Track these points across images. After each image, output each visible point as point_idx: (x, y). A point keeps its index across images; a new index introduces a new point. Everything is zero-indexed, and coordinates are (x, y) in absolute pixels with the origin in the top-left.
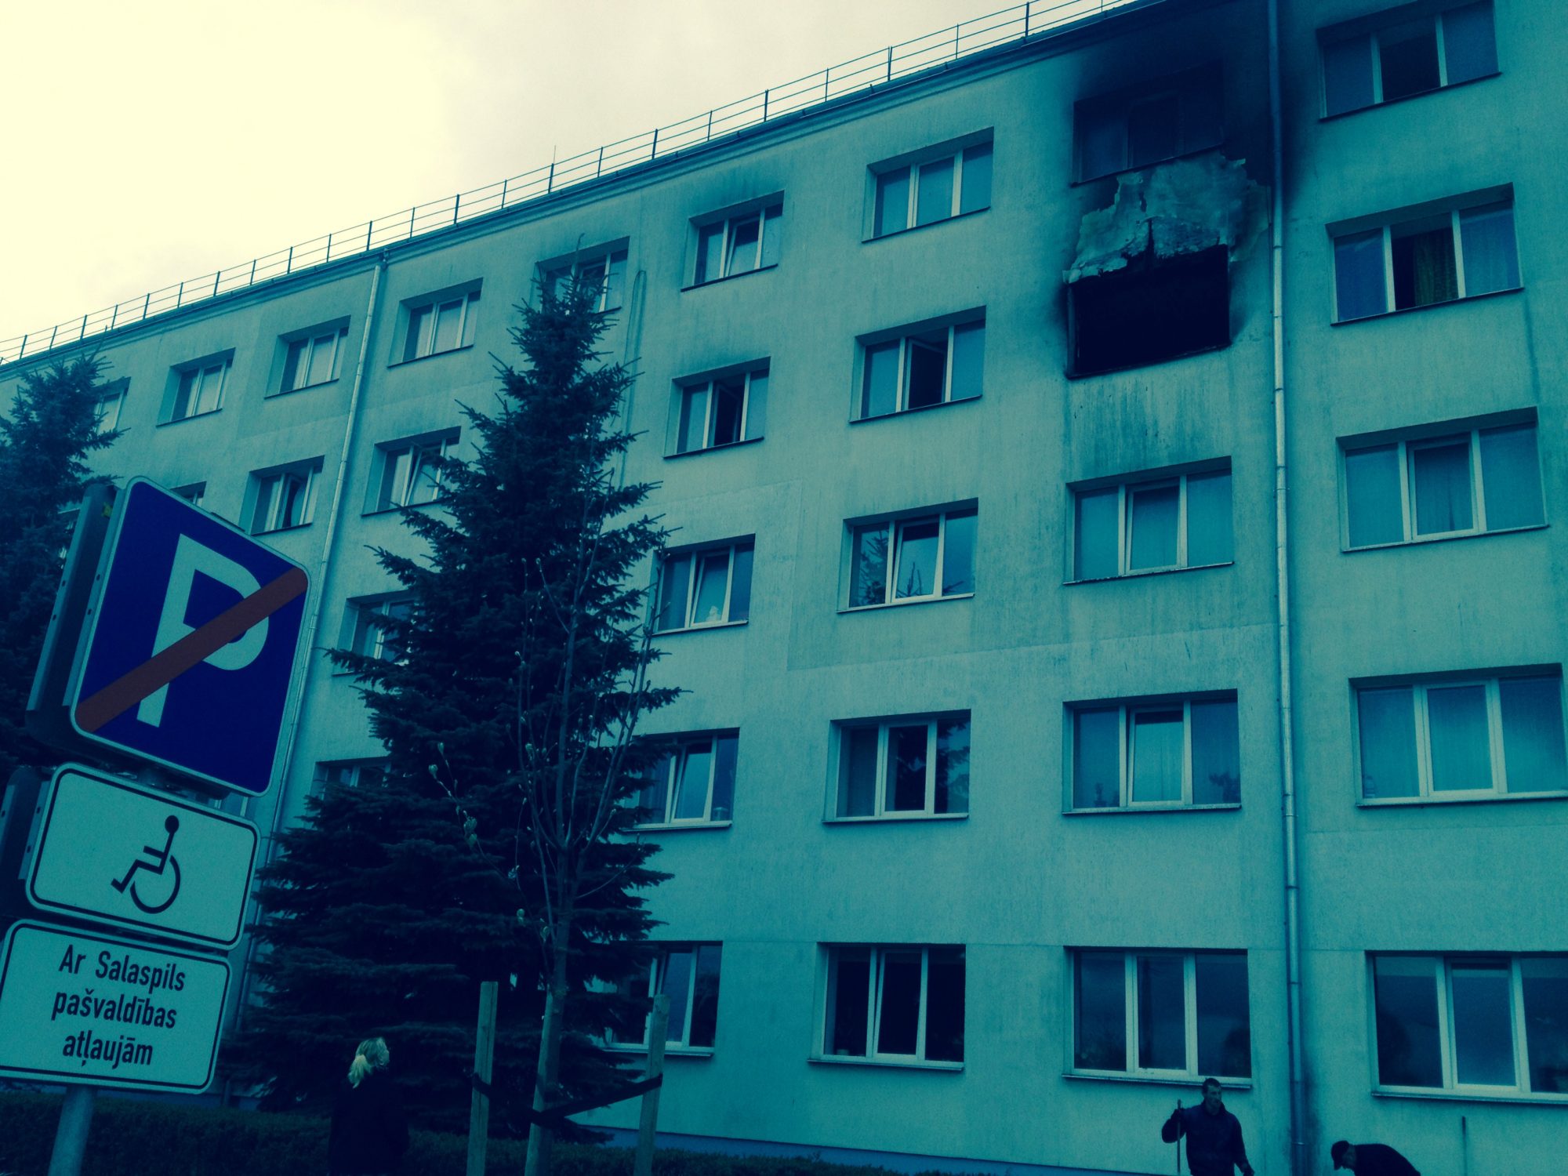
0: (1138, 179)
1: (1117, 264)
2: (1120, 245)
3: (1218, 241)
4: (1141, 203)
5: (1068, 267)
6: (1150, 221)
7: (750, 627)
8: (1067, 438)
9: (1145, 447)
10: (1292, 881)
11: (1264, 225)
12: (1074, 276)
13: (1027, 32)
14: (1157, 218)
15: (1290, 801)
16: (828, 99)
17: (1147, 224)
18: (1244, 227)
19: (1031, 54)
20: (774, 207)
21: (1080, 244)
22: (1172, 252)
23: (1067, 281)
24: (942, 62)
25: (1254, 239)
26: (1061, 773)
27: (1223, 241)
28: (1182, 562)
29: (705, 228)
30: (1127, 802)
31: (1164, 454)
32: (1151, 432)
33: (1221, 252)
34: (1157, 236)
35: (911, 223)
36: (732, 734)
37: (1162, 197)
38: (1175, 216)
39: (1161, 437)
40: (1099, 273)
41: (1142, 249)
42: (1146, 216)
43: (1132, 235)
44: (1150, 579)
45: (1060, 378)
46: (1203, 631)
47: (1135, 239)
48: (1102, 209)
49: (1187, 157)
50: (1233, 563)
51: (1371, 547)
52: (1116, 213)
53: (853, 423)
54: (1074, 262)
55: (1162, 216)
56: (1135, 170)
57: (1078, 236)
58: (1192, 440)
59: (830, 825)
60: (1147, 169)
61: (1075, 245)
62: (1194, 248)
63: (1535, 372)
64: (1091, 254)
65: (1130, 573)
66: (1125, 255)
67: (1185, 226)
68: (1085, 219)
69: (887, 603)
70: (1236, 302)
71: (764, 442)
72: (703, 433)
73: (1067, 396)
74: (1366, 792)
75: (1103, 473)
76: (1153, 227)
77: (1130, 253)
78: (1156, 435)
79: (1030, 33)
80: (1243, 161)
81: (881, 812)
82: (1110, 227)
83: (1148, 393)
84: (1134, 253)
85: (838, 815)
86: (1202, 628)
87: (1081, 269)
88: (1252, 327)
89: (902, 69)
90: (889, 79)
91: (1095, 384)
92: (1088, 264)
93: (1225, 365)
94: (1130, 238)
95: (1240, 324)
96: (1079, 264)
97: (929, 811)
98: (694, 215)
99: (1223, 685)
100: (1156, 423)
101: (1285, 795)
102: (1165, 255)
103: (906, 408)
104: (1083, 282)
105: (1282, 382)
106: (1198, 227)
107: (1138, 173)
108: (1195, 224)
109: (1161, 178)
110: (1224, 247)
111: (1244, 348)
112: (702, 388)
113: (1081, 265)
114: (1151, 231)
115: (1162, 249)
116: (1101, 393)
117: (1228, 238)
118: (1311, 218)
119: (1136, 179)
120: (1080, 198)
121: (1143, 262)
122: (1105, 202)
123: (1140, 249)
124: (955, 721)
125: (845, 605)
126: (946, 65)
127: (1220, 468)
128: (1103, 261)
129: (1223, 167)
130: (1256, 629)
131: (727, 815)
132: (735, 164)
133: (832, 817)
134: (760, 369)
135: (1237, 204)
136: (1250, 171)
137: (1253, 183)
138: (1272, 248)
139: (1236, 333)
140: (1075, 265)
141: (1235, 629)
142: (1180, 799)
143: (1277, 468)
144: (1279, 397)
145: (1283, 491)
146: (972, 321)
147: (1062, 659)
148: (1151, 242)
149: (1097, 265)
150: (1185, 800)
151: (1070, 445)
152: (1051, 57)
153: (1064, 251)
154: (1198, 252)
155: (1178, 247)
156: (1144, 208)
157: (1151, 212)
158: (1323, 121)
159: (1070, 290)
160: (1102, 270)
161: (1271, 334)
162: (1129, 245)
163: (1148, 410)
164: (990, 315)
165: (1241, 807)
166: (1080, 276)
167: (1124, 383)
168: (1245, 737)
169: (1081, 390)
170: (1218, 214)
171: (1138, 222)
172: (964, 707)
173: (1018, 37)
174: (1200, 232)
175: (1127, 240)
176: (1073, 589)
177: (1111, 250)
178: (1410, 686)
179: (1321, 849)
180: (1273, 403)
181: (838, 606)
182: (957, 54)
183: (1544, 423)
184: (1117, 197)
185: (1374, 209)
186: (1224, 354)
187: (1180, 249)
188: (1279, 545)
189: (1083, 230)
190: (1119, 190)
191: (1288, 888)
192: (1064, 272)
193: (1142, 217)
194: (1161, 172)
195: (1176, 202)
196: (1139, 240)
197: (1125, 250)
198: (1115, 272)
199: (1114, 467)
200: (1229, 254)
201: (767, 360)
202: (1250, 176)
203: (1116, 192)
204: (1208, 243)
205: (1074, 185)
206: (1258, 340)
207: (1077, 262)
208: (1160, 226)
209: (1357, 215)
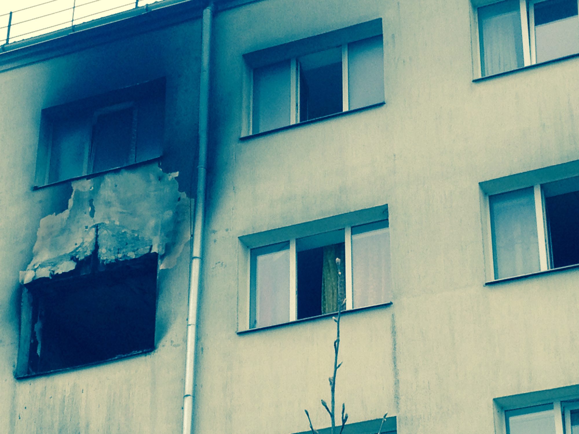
0: (89, 186)
1: (67, 266)
2: (70, 249)
3: (151, 249)
4: (90, 209)
5: (25, 268)
6: (97, 227)
12: (28, 277)
14: (103, 225)
17: (94, 229)
21: (37, 246)
22: (113, 258)
23: (23, 282)
25: (179, 248)
27: (155, 250)
33: (152, 260)
34: (101, 242)
37: (108, 204)
38: (117, 223)
40: (51, 275)
41: (88, 253)
42: (94, 221)
43: (81, 240)
45: (9, 377)
47: (83, 243)
48: (57, 214)
49: (132, 168)
52: (69, 218)
54: (29, 263)
55: (107, 222)
56: (88, 177)
57: (34, 238)
60: (98, 176)
61: (32, 247)
62: (132, 255)
63: (397, 383)
64: (44, 256)
66: (73, 258)
67: (125, 232)
68: (43, 221)
73: (14, 397)
76: (99, 232)
77: (78, 256)
80: (177, 174)
82: (63, 231)
83: (84, 395)
84: (82, 258)
87: (35, 270)
88: (173, 334)
92: (42, 266)
93: (149, 369)
94: (79, 242)
95: (164, 330)
96: (34, 265)
102: (107, 260)
104: (37, 283)
105: (191, 387)
106: (136, 235)
107: (89, 180)
108: (133, 231)
109: (109, 187)
110: (156, 255)
111: (165, 352)
113: (36, 267)
114: (97, 236)
115: (105, 254)
116: (43, 394)
117: (158, 247)
118: (227, 230)
119: (87, 185)
120: (40, 202)
121: (88, 265)
122: (60, 206)
123: (86, 254)
128: (55, 263)
129: (160, 179)
135: (168, 215)
136: (182, 183)
137: (184, 195)
138: (192, 259)
139: (160, 339)
140: (30, 266)
144: (188, 403)
148: (97, 246)
149: (49, 267)
152: (26, 65)
153: (22, 252)
154: (134, 259)
155: (118, 253)
156: (92, 214)
157: (98, 219)
158: (244, 139)
159: (26, 290)
160: (53, 272)
161: (185, 341)
162: (77, 248)
166: (35, 277)
170: (152, 223)
171: (87, 227)
174: (137, 239)
175: (76, 244)
177: (62, 254)
180: (183, 408)
184: (71, 202)
185: (279, 223)
186: (150, 358)
187: (120, 256)
189: (41, 233)
190: (72, 196)
192: (21, 272)
193: (90, 222)
194: (109, 180)
195: (120, 210)
196: (86, 244)
197: (74, 254)
198: (65, 274)
200: (159, 261)
202: (181, 189)
203: (70, 197)
204: (143, 251)
205: (35, 189)
206: (175, 346)
207: (32, 264)
208: (105, 232)
209: (265, 229)
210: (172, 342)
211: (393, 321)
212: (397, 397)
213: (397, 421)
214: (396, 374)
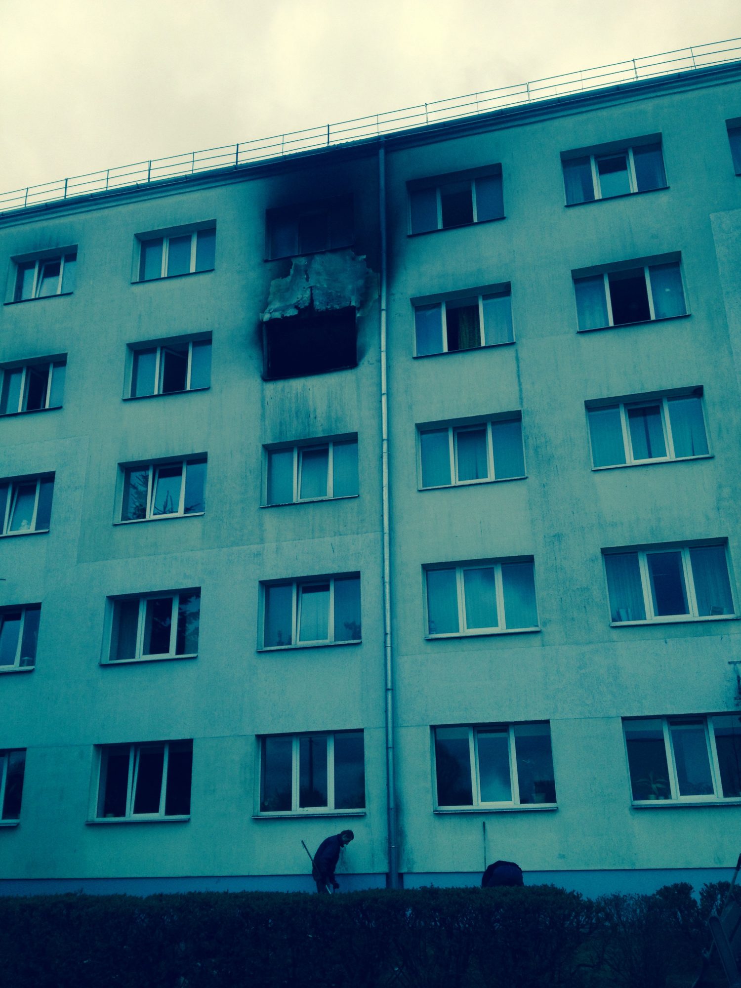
0: (304, 262)
1: (292, 312)
2: (294, 301)
3: (350, 303)
4: (306, 276)
5: (263, 311)
6: (311, 288)
7: (50, 535)
8: (263, 417)
9: (309, 425)
10: (389, 686)
11: (376, 296)
12: (266, 317)
13: (237, 162)
14: (315, 287)
15: (389, 637)
16: (108, 189)
17: (309, 290)
18: (365, 295)
19: (241, 176)
20: (71, 255)
21: (270, 299)
22: (325, 308)
23: (262, 320)
24: (183, 174)
25: (371, 304)
26: (256, 625)
27: (353, 304)
28: (330, 494)
29: (22, 264)
30: (296, 642)
31: (320, 429)
32: (312, 416)
33: (351, 310)
34: (315, 297)
35: (164, 274)
36: (37, 607)
37: (318, 273)
38: (325, 286)
39: (318, 419)
40: (282, 317)
41: (307, 304)
42: (309, 284)
43: (301, 296)
44: (311, 505)
45: (259, 380)
46: (342, 536)
47: (302, 298)
48: (282, 278)
49: (333, 251)
50: (359, 496)
51: (434, 487)
52: (291, 281)
53: (125, 400)
54: (266, 309)
55: (318, 285)
56: (302, 256)
57: (268, 294)
58: (336, 421)
59: (104, 666)
60: (310, 255)
61: (267, 298)
62: (337, 307)
63: (521, 390)
64: (276, 305)
65: (300, 501)
66: (296, 307)
67: (331, 293)
68: (273, 282)
69: (147, 518)
70: (360, 341)
71: (62, 410)
72: (19, 402)
73: (263, 390)
74: (431, 631)
75: (284, 440)
76: (313, 291)
77: (299, 306)
78: (315, 418)
79: (239, 163)
80: (364, 257)
81: (140, 656)
82: (288, 290)
83: (311, 392)
84: (302, 307)
85: (111, 659)
86: (341, 535)
87: (270, 313)
88: (369, 357)
89: (158, 175)
90: (149, 180)
91: (280, 385)
92: (275, 311)
93: (354, 377)
94: (300, 296)
95: (363, 355)
96: (270, 310)
97: (172, 654)
98: (15, 255)
99: (352, 569)
100: (315, 410)
101: (386, 634)
102: (320, 309)
103: (161, 392)
104: (272, 321)
105: (386, 389)
106: (339, 294)
107: (303, 258)
108: (337, 292)
109: (318, 263)
110: (354, 308)
111: (365, 367)
112: (19, 371)
113: (271, 311)
114: (312, 294)
115: (318, 305)
116: (283, 390)
117: (356, 302)
118: (402, 294)
120: (270, 270)
121: (307, 312)
122: (285, 274)
123: (305, 305)
124: (190, 595)
125: (118, 519)
126: (186, 177)
127: (351, 439)
128: (284, 309)
129: (353, 259)
130: (371, 536)
131: (32, 663)
132: (45, 224)
133: (106, 660)
134: (60, 361)
135: (361, 282)
136: (369, 263)
137: (371, 271)
138: (380, 310)
139: (360, 359)
140: (267, 310)
141: (359, 535)
142: (327, 638)
143: (383, 440)
144: (384, 399)
145: (386, 454)
146: (204, 340)
147: (258, 554)
148: (312, 300)
149: (280, 312)
150: (330, 640)
151: (264, 421)
152: (252, 180)
153: (260, 301)
154: (339, 309)
155: (327, 305)
156: (307, 279)
157: (312, 282)
158: (410, 237)
159: (264, 326)
160: (283, 315)
161: (380, 361)
162: (299, 301)
163: (311, 403)
164: (215, 337)
165: (361, 642)
166: (271, 317)
167: (296, 385)
168: (364, 600)
169: (272, 388)
170: (350, 287)
171: (304, 288)
172: (197, 586)
173: (232, 165)
174: (340, 297)
175: (298, 298)
176: (267, 510)
177: (288, 303)
178: (454, 568)
179: (406, 665)
180: (381, 402)
181: (113, 520)
182: (193, 170)
183: (525, 420)
184: (292, 272)
185: (436, 291)
186: (353, 371)
187: (329, 307)
188: (384, 485)
189: (272, 290)
190: (293, 267)
191: (387, 690)
192: (260, 314)
193: (306, 285)
194: (318, 258)
195: (326, 278)
196: (305, 299)
197: (297, 304)
198: (291, 317)
199: (290, 437)
200: (357, 311)
201: (65, 355)
202: (368, 266)
203: (291, 268)
204: (345, 304)
205: (266, 261)
206: (372, 364)
207: (268, 309)
208: (317, 291)
209: (428, 294)
210: (368, 361)
211: (517, 354)
212: (521, 399)
213: (522, 413)
214: (520, 384)
